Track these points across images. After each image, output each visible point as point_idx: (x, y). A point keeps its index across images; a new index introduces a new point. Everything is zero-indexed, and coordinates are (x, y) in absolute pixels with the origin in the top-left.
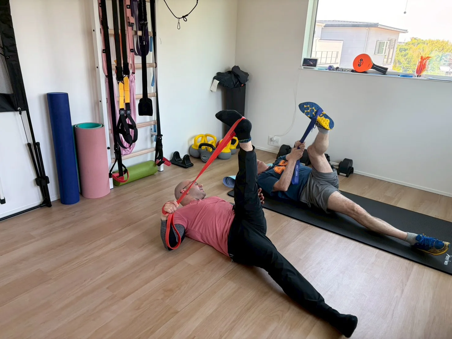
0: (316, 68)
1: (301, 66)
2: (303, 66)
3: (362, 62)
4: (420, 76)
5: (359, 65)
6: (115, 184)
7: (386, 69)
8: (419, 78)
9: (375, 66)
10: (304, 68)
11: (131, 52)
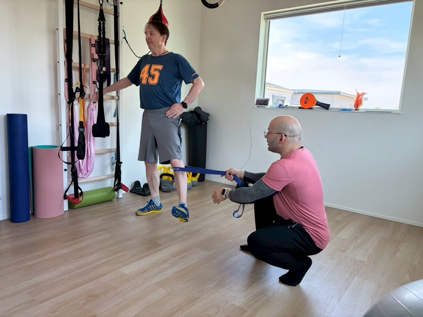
0: (268, 107)
1: (254, 106)
2: (256, 105)
3: (307, 100)
4: (358, 110)
5: (305, 103)
6: (71, 206)
7: (329, 105)
8: (357, 111)
9: (319, 103)
10: (257, 107)
11: (94, 84)
